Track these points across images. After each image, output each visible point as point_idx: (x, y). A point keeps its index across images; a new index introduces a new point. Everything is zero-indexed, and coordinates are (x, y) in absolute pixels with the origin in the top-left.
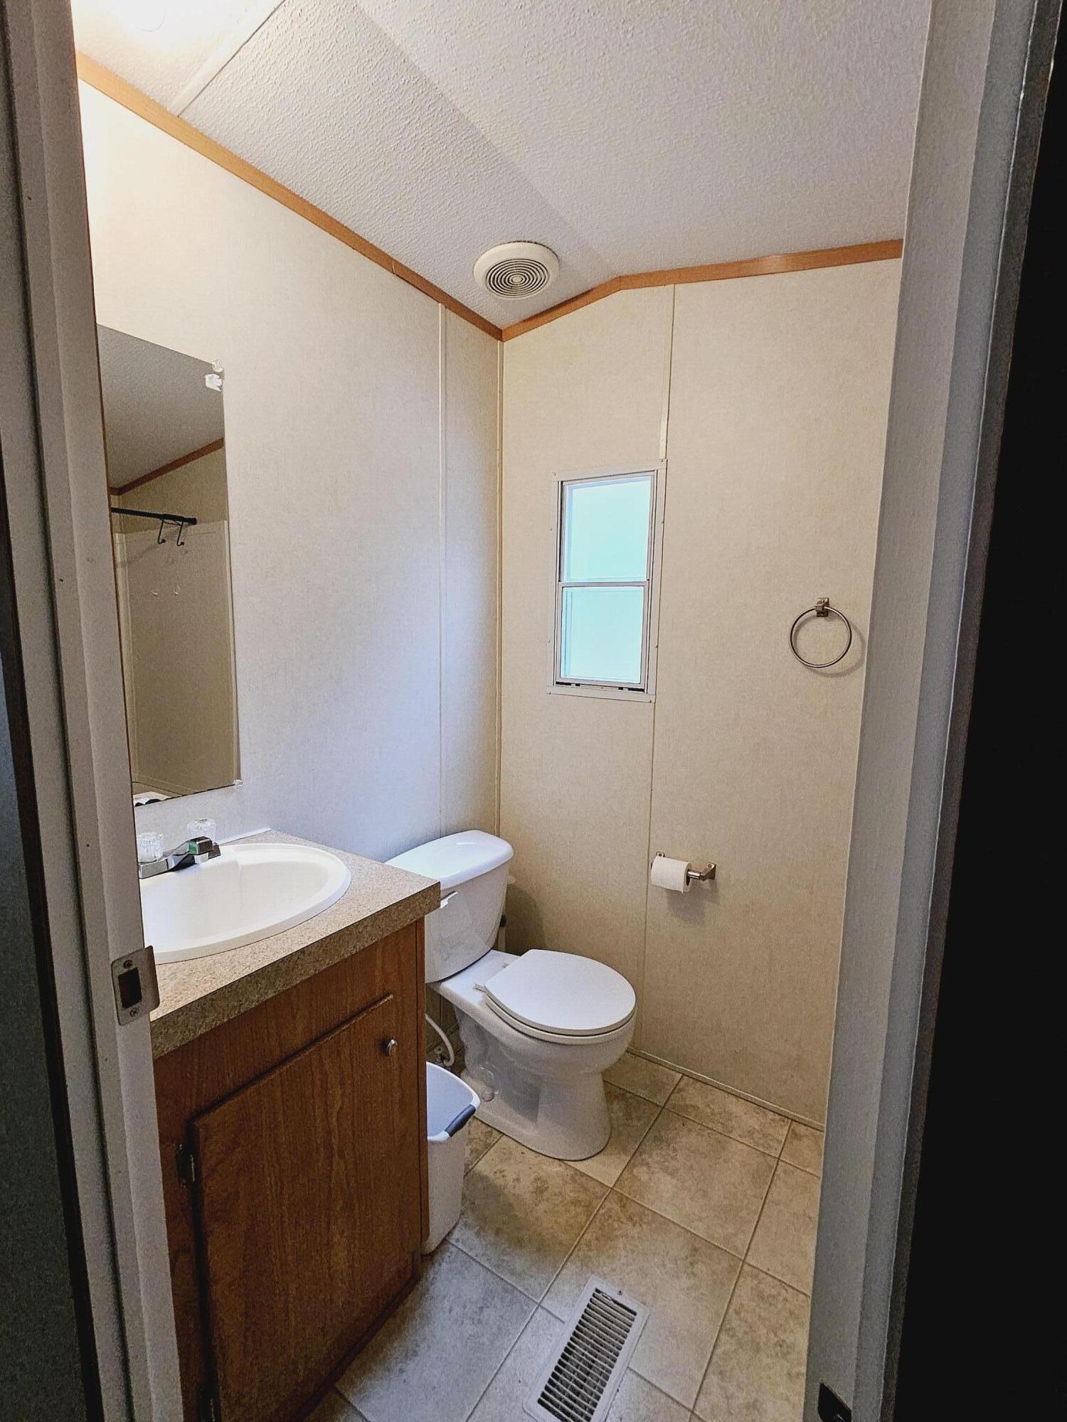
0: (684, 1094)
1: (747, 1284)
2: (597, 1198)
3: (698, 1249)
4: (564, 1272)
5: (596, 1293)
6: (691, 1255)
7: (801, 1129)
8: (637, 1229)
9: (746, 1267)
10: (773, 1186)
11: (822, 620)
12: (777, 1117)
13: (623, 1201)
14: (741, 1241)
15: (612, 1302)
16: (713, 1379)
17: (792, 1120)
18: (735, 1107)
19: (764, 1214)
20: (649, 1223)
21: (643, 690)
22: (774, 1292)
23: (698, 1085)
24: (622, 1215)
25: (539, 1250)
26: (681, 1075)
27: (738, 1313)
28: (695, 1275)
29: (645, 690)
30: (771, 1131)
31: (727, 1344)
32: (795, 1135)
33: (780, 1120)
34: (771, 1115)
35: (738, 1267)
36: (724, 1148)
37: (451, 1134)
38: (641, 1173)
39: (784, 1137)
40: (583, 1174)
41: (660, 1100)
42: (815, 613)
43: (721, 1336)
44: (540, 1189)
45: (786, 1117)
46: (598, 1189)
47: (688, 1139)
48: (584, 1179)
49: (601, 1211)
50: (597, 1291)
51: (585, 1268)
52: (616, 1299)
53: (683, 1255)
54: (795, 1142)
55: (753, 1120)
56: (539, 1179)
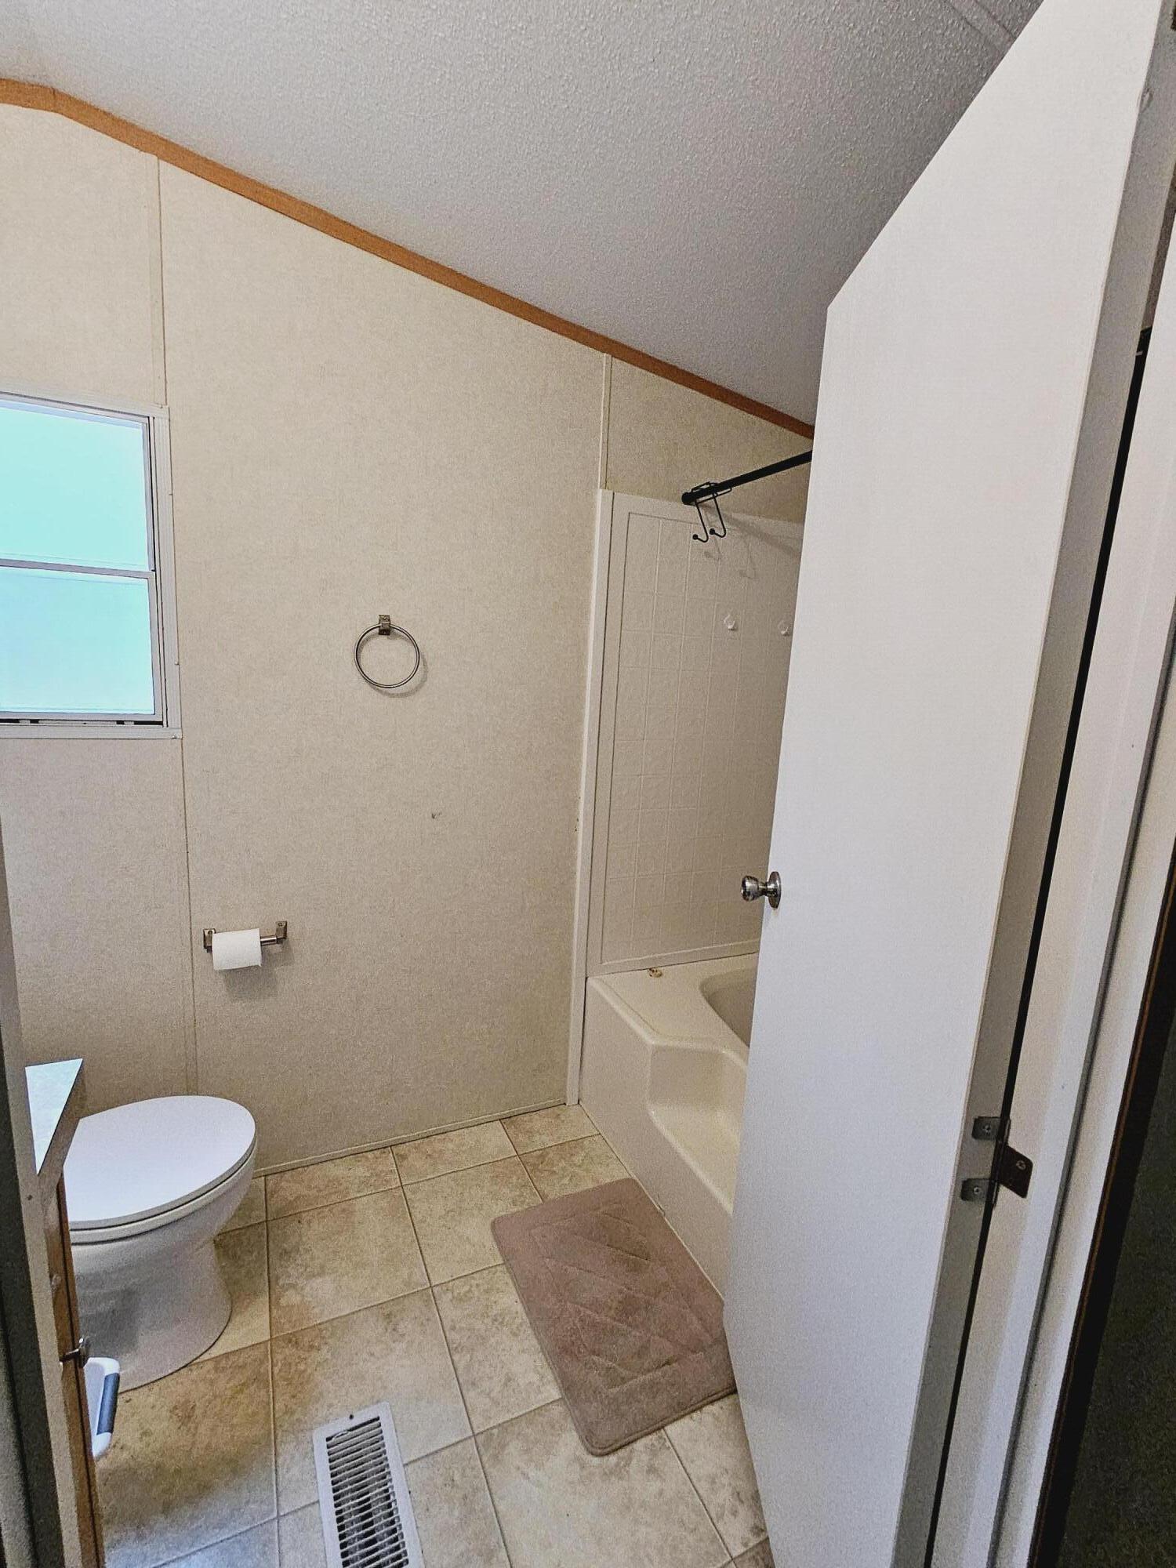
0: (282, 1193)
1: (445, 1300)
2: (262, 1363)
3: (388, 1314)
4: (280, 1460)
5: (329, 1442)
6: (388, 1323)
7: (402, 1149)
8: (325, 1349)
9: (436, 1290)
10: (412, 1211)
11: (384, 638)
12: (377, 1153)
13: (292, 1340)
14: (419, 1276)
15: (350, 1433)
16: (470, 1395)
17: (391, 1146)
18: (335, 1170)
19: (420, 1237)
20: (333, 1334)
21: (160, 723)
22: (466, 1288)
23: (287, 1175)
24: (301, 1353)
25: (234, 1472)
26: (263, 1178)
27: (453, 1328)
28: (403, 1335)
29: (165, 723)
30: (380, 1168)
31: (462, 1360)
32: (403, 1157)
33: (381, 1153)
34: (370, 1155)
35: (430, 1295)
36: (352, 1213)
37: (111, 1430)
38: (291, 1298)
39: (394, 1165)
40: (227, 1355)
41: (259, 1215)
42: (377, 630)
43: (454, 1358)
44: (185, 1414)
45: (384, 1148)
46: (257, 1353)
47: (313, 1232)
48: (233, 1358)
49: (276, 1370)
50: (328, 1439)
51: (300, 1435)
52: (353, 1425)
53: (380, 1330)
54: (405, 1163)
55: (361, 1171)
56: (175, 1408)
